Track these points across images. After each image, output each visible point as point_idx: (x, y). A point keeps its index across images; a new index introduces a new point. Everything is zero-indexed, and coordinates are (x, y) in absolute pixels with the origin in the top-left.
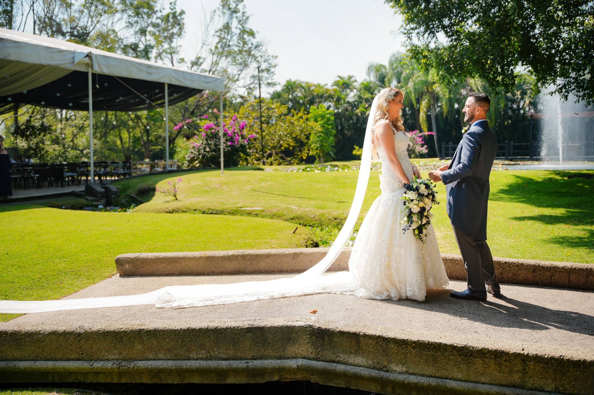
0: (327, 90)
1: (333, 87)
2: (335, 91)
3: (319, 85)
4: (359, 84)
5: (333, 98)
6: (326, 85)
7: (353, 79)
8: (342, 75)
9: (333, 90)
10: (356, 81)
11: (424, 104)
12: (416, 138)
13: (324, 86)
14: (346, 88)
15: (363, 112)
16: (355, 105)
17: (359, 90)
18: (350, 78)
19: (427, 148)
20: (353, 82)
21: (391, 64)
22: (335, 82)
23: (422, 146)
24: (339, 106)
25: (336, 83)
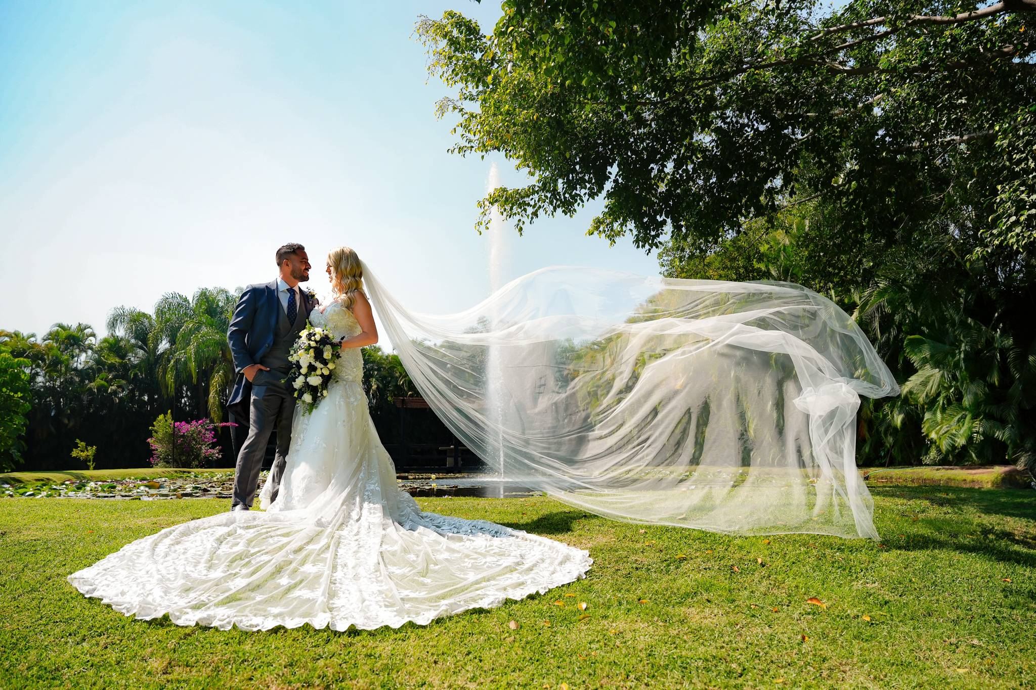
0: (33, 346)
1: (47, 342)
2: (50, 348)
3: (17, 335)
4: (98, 342)
5: (43, 360)
6: (33, 336)
7: (88, 331)
8: (65, 324)
9: (46, 345)
10: (93, 335)
11: (216, 379)
12: (203, 431)
13: (29, 338)
14: (72, 345)
15: (103, 386)
16: (88, 374)
17: (99, 351)
18: (81, 328)
19: (220, 451)
20: (88, 336)
21: (160, 312)
22: (50, 334)
23: (213, 448)
24: (55, 375)
25: (53, 336)
